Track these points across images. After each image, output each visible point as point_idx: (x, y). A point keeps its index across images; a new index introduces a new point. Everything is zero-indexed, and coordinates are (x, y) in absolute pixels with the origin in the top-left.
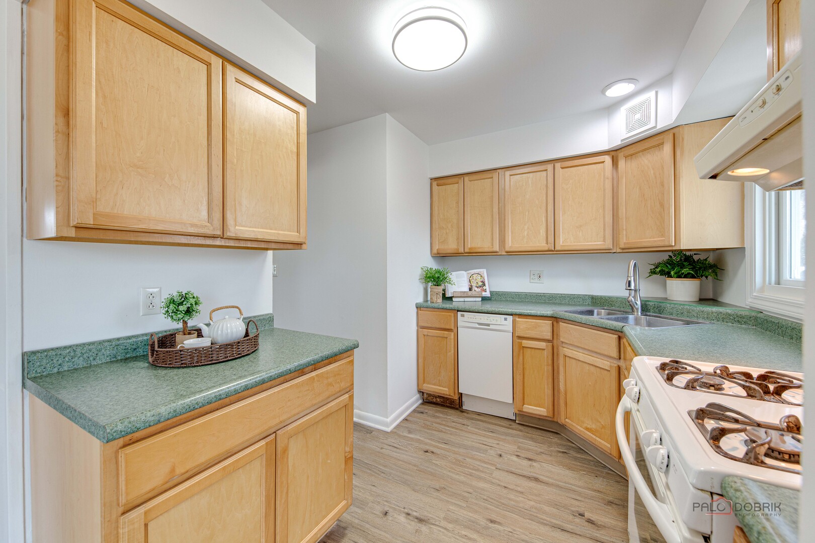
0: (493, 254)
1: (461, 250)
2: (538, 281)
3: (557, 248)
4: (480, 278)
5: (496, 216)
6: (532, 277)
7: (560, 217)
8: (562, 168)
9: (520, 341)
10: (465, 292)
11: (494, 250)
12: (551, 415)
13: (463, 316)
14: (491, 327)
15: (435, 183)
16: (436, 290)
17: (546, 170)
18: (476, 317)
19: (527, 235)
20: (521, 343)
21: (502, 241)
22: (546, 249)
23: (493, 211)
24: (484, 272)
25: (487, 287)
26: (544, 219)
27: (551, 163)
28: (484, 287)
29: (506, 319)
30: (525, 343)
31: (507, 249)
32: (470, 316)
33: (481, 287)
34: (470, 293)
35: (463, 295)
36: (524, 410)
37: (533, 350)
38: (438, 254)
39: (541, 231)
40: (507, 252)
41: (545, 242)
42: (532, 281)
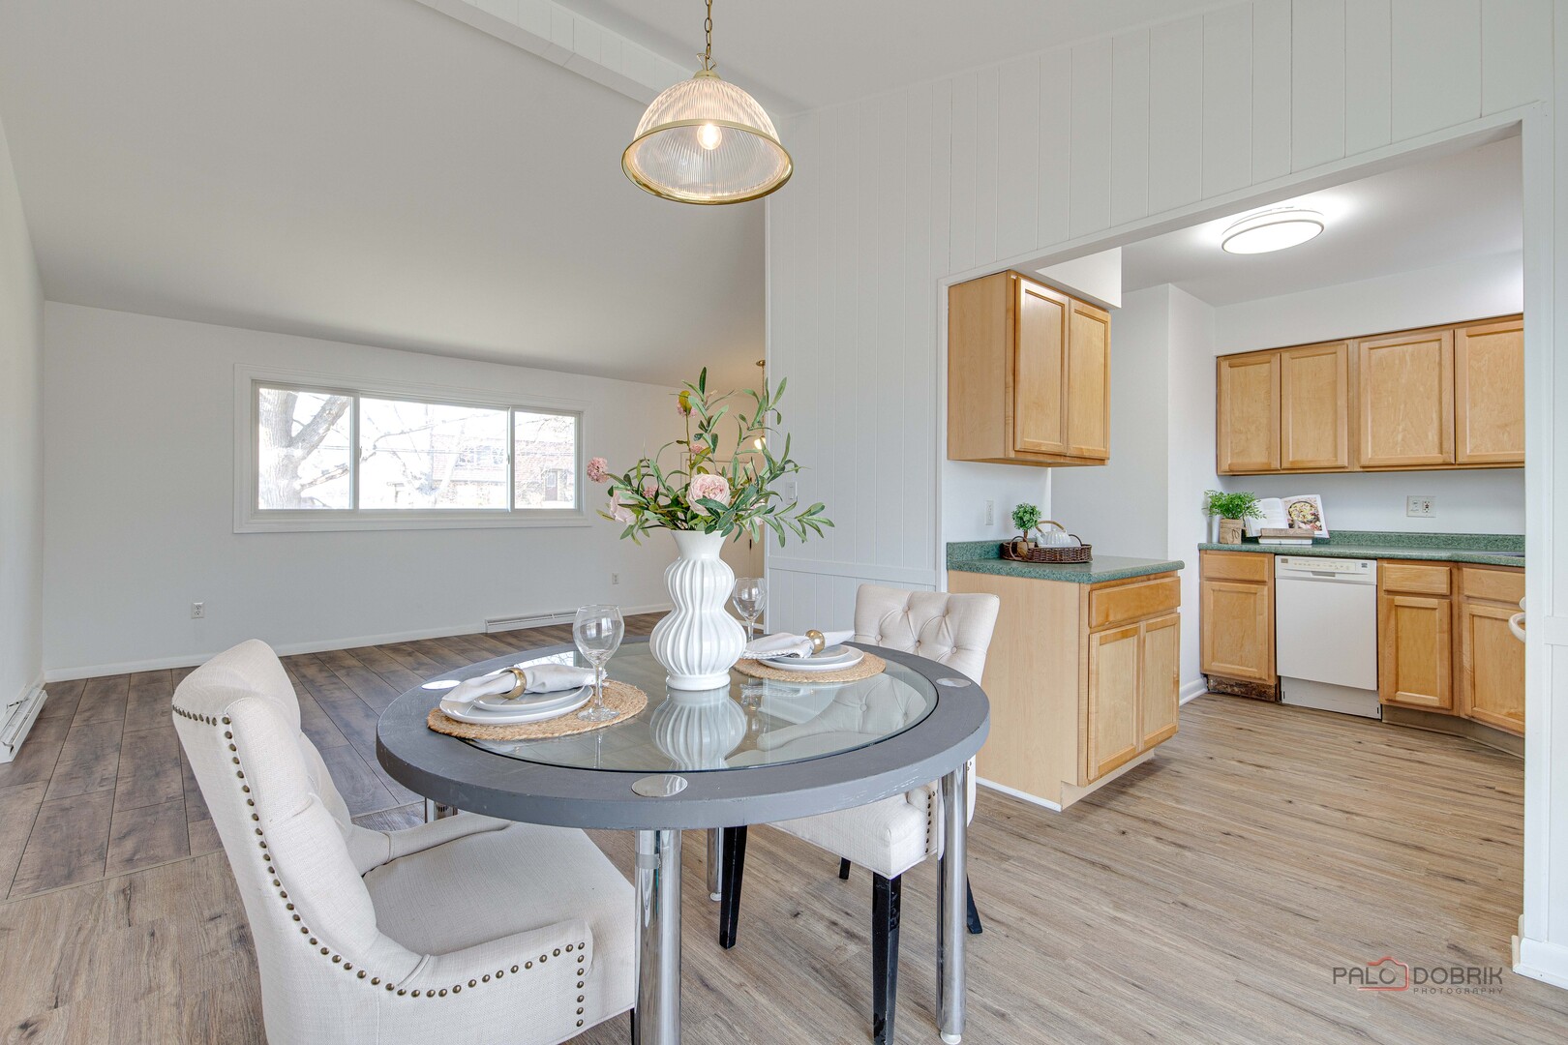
0: (1337, 470)
1: (1276, 465)
2: (1425, 515)
3: (1460, 460)
4: (1309, 508)
5: (1343, 412)
6: (1412, 507)
7: (1467, 412)
8: (1469, 336)
9: (1390, 597)
10: (1282, 530)
11: (1339, 463)
12: (1447, 704)
13: (1284, 561)
14: (1338, 577)
15: (1225, 364)
16: (1232, 525)
17: (1440, 340)
18: (1310, 563)
19: (1403, 440)
20: (1393, 600)
21: (1355, 450)
22: (1440, 461)
23: (1336, 404)
24: (1317, 500)
25: (1322, 522)
26: (1435, 416)
27: (1449, 329)
28: (1318, 523)
29: (1364, 566)
30: (1399, 600)
31: (1365, 461)
32: (1300, 562)
33: (1311, 522)
34: (1291, 532)
35: (1278, 535)
36: (1398, 699)
37: (1415, 610)
38: (1231, 471)
39: (1430, 434)
40: (1363, 467)
41: (1437, 450)
42: (1411, 513)
